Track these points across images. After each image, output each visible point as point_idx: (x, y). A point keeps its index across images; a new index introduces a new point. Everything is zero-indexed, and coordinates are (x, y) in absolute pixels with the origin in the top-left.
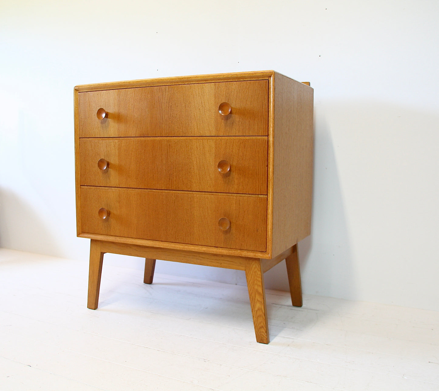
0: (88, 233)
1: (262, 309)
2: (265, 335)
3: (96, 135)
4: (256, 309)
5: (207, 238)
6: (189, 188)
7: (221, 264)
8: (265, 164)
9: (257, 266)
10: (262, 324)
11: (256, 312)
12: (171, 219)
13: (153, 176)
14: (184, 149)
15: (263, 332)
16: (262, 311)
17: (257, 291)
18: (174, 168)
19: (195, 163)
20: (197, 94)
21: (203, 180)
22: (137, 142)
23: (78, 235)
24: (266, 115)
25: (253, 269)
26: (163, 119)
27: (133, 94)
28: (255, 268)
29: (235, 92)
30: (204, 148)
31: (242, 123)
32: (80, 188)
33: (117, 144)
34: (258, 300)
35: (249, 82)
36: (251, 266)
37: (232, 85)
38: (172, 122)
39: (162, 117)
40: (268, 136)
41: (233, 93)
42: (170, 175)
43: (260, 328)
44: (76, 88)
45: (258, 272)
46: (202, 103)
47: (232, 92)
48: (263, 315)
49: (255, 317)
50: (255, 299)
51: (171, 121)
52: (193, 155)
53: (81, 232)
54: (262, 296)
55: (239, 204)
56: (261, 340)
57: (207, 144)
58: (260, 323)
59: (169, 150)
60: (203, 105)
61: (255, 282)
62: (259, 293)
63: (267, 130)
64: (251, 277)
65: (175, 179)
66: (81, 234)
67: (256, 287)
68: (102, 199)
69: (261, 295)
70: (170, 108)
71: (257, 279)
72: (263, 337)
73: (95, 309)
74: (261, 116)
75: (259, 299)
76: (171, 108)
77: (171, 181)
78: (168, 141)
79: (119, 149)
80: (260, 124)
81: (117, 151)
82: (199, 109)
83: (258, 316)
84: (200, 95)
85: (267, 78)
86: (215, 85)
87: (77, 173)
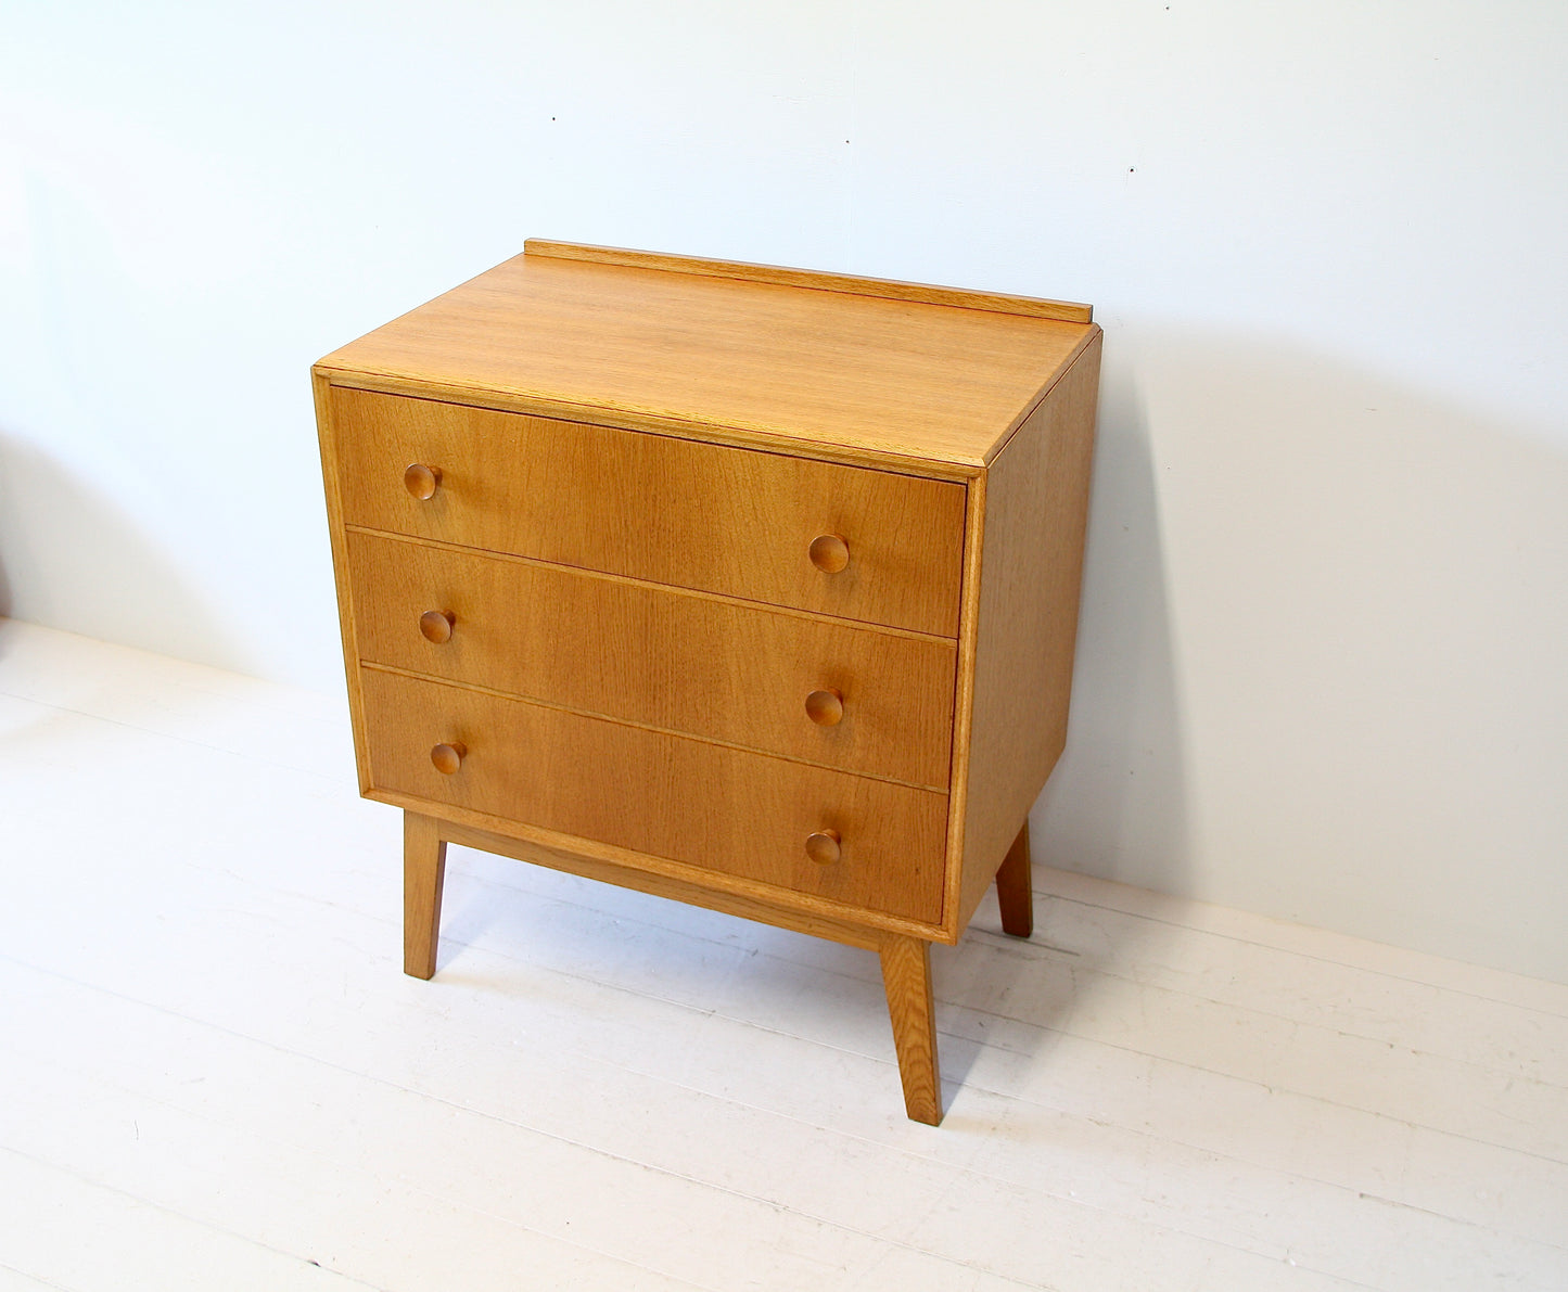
0: (397, 791)
1: (923, 1047)
2: (931, 1107)
3: (404, 526)
4: (909, 1045)
5: (771, 865)
7: (810, 926)
8: (947, 711)
9: (914, 946)
10: (924, 1082)
11: (909, 1051)
12: (661, 799)
13: (602, 680)
14: (697, 626)
15: (926, 1099)
16: (925, 1051)
17: (912, 1004)
18: (667, 671)
19: (733, 669)
20: (740, 479)
21: (758, 719)
22: (545, 577)
23: (366, 792)
24: (955, 583)
25: (902, 950)
26: (631, 528)
28: (906, 952)
29: (862, 499)
30: (761, 635)
31: (880, 590)
32: (362, 666)
33: (478, 566)
34: (913, 1026)
35: (905, 480)
36: (897, 945)
37: (852, 478)
38: (658, 542)
40: (958, 640)
41: (854, 499)
42: (655, 687)
43: (918, 1089)
44: (323, 372)
45: (915, 961)
46: (754, 508)
47: (850, 498)
48: (928, 1062)
49: (903, 1061)
50: (905, 1022)
51: (655, 539)
52: (727, 647)
53: (372, 786)
54: (926, 1020)
55: (867, 797)
56: (922, 1116)
57: (771, 626)
58: (919, 1078)
59: (650, 620)
60: (760, 517)
61: (909, 984)
62: (918, 1011)
63: (956, 624)
64: (897, 970)
65: (670, 699)
66: (375, 792)
67: (909, 995)
69: (924, 1015)
70: (650, 501)
71: (914, 977)
72: (924, 1109)
73: (428, 979)
74: (940, 583)
75: (917, 1024)
76: (655, 501)
77: (657, 702)
78: (647, 593)
80: (936, 604)
82: (747, 525)
83: (914, 1062)
84: (749, 484)
85: (964, 481)
86: (797, 464)
87: (346, 625)
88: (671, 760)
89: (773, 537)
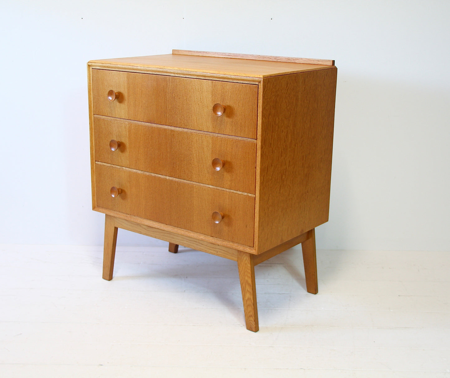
0: (102, 208)
1: (251, 299)
2: (253, 324)
3: (108, 114)
4: (246, 298)
5: (205, 227)
6: (190, 179)
7: (217, 252)
8: (254, 165)
9: (247, 259)
11: (246, 301)
12: (174, 205)
13: (159, 162)
14: (185, 141)
15: (252, 321)
16: (251, 301)
17: (247, 282)
18: (177, 158)
19: (195, 155)
20: (197, 89)
21: (201, 173)
25: (244, 260)
26: (168, 109)
27: (141, 80)
28: (245, 261)
29: (229, 93)
30: (202, 143)
31: (235, 124)
32: (95, 163)
33: (128, 126)
34: (248, 291)
35: (241, 85)
37: (227, 85)
38: (175, 113)
39: (167, 106)
40: (256, 139)
42: (173, 163)
43: (249, 317)
44: (90, 64)
45: (248, 264)
46: (201, 98)
47: (226, 92)
48: (252, 305)
49: (245, 306)
50: (245, 290)
51: (174, 112)
52: (193, 147)
53: (96, 206)
54: (251, 288)
55: (232, 199)
56: (251, 328)
57: (205, 139)
58: (250, 312)
59: (173, 139)
60: (202, 101)
61: (246, 273)
62: (249, 284)
63: (256, 134)
64: (242, 268)
65: (178, 168)
66: (97, 208)
67: (246, 278)
68: (115, 177)
69: (251, 286)
70: (173, 98)
71: (248, 270)
72: (251, 325)
73: (109, 280)
74: (251, 120)
75: (249, 290)
77: (174, 169)
78: (172, 131)
79: (130, 131)
80: (250, 127)
81: (127, 133)
82: (199, 104)
83: (248, 305)
84: (199, 90)
85: (257, 83)
86: (212, 82)
87: (92, 149)
88: (177, 190)
89: (206, 108)
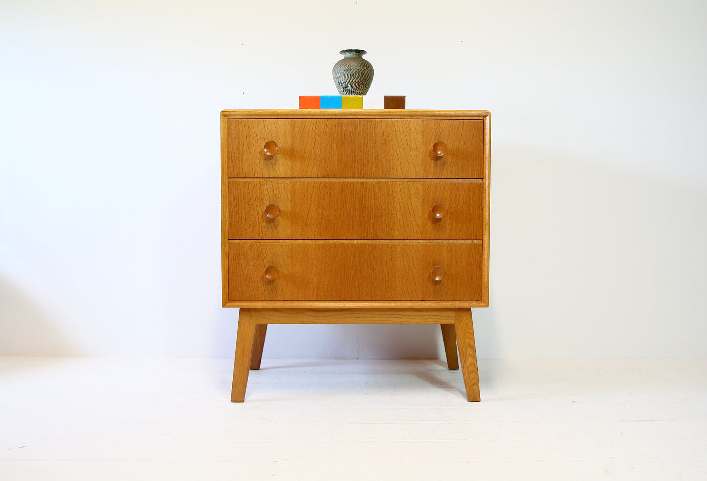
0: (240, 301)
1: (474, 364)
2: (478, 393)
4: (468, 365)
5: (413, 292)
6: (390, 237)
8: (481, 207)
9: (469, 317)
11: (468, 368)
12: (366, 273)
14: (383, 193)
15: (476, 389)
16: (474, 366)
17: (468, 344)
18: (370, 215)
19: (398, 207)
20: (401, 130)
21: (408, 227)
22: (319, 184)
23: (224, 305)
24: (481, 157)
25: (464, 320)
26: (357, 157)
27: (314, 126)
28: (466, 320)
29: (447, 131)
30: (409, 191)
31: (454, 165)
32: (229, 243)
33: (289, 185)
34: (470, 355)
35: (462, 121)
36: (462, 318)
37: (443, 123)
38: (368, 161)
39: (355, 155)
40: (483, 179)
41: (444, 131)
42: (365, 222)
43: (473, 385)
44: (225, 114)
45: (469, 323)
46: (407, 141)
47: (442, 131)
49: (466, 374)
50: (466, 354)
51: (367, 160)
52: (395, 199)
55: (451, 251)
56: (474, 398)
57: (413, 187)
58: (473, 379)
59: (364, 193)
60: (409, 144)
61: (467, 335)
62: (471, 347)
63: (482, 172)
64: (462, 330)
65: (372, 226)
66: (229, 302)
67: (468, 340)
68: (265, 255)
69: (473, 348)
70: (365, 145)
72: (476, 394)
74: (475, 158)
75: (471, 353)
76: (367, 145)
77: (366, 229)
78: (363, 183)
79: (293, 192)
80: (475, 166)
81: (289, 195)
82: (404, 148)
83: (470, 372)
84: (405, 132)
85: (482, 118)
86: (423, 122)
87: (224, 224)
88: (370, 254)
89: (414, 151)
